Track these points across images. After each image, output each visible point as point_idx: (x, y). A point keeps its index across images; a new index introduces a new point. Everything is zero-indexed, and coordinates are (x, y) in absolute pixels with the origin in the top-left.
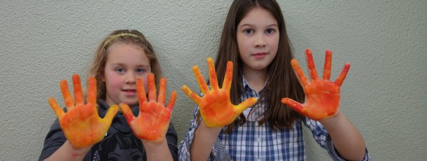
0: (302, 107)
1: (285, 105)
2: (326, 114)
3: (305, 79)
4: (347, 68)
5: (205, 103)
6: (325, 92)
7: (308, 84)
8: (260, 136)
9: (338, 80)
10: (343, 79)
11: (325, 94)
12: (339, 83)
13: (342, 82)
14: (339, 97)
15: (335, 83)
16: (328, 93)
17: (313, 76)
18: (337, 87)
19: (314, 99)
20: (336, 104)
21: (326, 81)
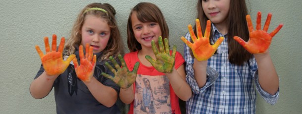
0: (245, 44)
1: (236, 41)
2: (259, 51)
3: (252, 28)
4: (280, 27)
5: (195, 47)
6: (262, 38)
7: (253, 31)
8: (225, 63)
9: (272, 33)
10: (276, 33)
11: (262, 40)
12: (273, 35)
13: (274, 35)
14: (270, 43)
15: (270, 34)
16: (264, 39)
17: (258, 28)
18: (270, 37)
19: (254, 41)
20: (267, 47)
21: (264, 32)
